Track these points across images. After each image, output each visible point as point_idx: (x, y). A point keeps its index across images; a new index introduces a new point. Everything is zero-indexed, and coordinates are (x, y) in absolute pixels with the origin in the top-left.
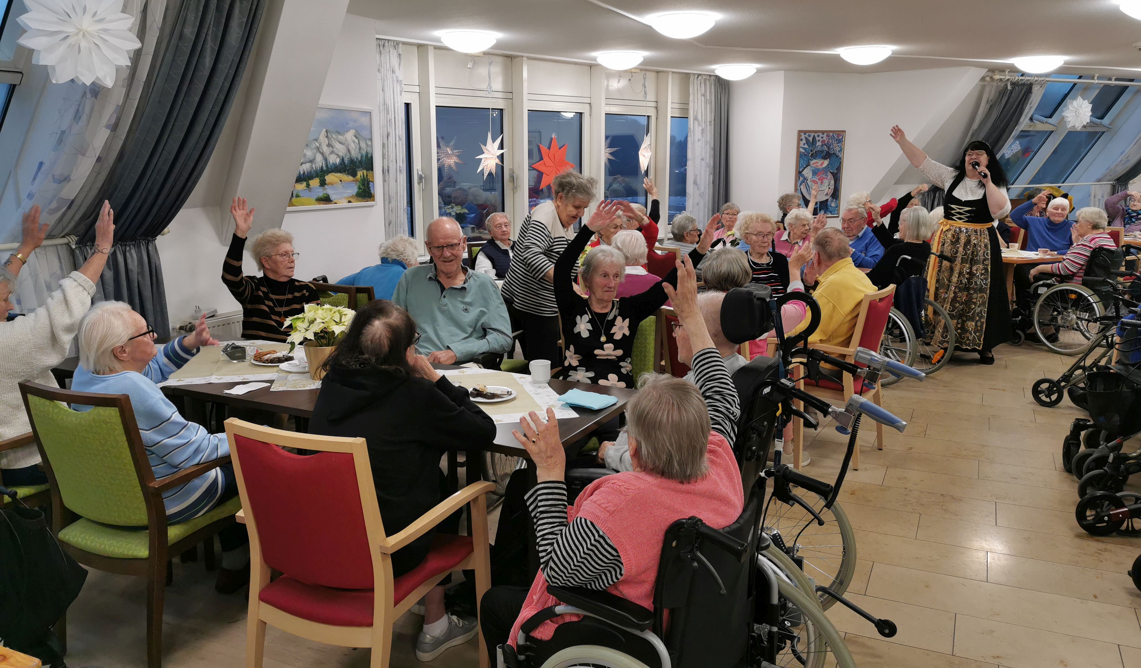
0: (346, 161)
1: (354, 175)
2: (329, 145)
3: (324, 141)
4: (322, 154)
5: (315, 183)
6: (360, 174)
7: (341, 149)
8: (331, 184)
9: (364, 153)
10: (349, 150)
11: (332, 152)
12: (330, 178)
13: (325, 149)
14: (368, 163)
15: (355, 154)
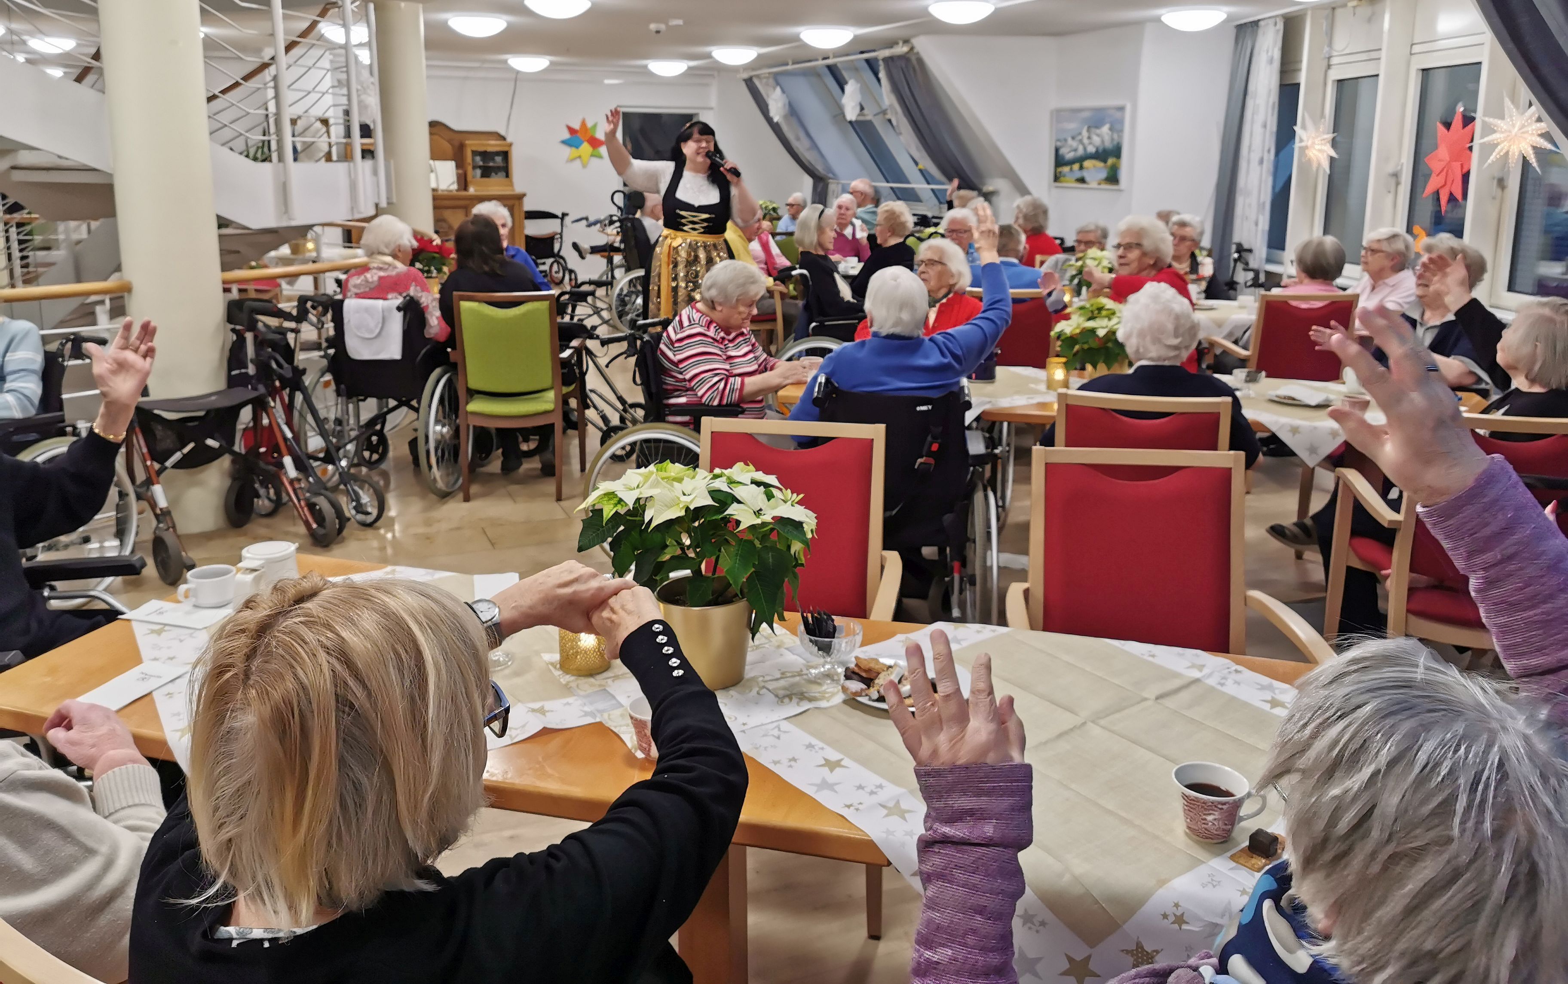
0: (1100, 150)
1: (1105, 161)
2: (1089, 138)
3: (1085, 133)
4: (1083, 144)
5: (1076, 166)
6: (1111, 161)
7: (1096, 140)
8: (1087, 168)
9: (1115, 143)
10: (1103, 142)
11: (1090, 143)
12: (1087, 164)
13: (1086, 141)
14: (1117, 152)
15: (1108, 144)
